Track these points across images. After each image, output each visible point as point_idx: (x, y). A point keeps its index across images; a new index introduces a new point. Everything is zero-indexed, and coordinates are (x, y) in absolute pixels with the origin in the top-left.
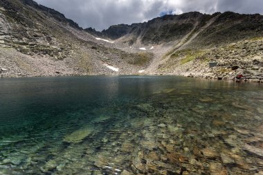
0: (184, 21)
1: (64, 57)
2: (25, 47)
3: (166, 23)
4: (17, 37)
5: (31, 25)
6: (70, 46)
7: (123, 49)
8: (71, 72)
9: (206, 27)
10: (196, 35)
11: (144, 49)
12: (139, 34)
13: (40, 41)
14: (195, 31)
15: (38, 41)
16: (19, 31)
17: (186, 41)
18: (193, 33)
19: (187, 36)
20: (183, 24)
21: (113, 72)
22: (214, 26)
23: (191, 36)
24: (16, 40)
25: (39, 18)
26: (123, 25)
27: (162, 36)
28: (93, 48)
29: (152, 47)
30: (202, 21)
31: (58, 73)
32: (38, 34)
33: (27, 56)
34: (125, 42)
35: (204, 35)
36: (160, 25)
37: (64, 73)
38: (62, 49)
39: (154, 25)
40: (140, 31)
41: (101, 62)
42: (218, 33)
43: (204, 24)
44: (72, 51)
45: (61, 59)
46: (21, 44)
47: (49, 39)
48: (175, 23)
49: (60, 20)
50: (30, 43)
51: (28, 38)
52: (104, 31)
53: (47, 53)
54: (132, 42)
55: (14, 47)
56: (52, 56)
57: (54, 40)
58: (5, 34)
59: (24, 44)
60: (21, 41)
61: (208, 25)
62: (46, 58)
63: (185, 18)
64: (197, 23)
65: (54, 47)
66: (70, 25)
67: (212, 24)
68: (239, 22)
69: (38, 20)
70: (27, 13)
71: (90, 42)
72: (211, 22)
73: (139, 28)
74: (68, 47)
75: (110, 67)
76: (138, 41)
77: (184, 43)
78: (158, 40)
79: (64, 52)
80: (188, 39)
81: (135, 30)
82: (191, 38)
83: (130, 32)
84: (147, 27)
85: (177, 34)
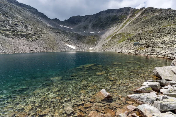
0: (121, 14)
1: (37, 39)
2: (8, 33)
3: (108, 15)
4: (2, 26)
5: (12, 17)
6: (41, 31)
7: (79, 33)
8: (41, 50)
9: (135, 17)
10: (128, 23)
11: (93, 33)
12: (90, 22)
13: (19, 28)
14: (128, 20)
15: (18, 28)
16: (4, 22)
17: (122, 27)
19: (122, 24)
20: (120, 16)
21: (71, 49)
22: (141, 17)
23: (125, 23)
24: (2, 28)
25: (19, 12)
26: (79, 16)
27: (105, 24)
28: (58, 32)
29: (99, 32)
31: (32, 50)
32: (18, 23)
33: (10, 39)
34: (80, 28)
35: (134, 23)
36: (104, 16)
37: (37, 51)
38: (35, 33)
39: (101, 16)
40: (91, 20)
41: (63, 43)
42: (143, 22)
44: (43, 35)
45: (35, 41)
47: (26, 27)
48: (115, 15)
49: (34, 13)
50: (12, 30)
51: (11, 26)
52: (66, 20)
53: (24, 36)
54: (85, 28)
56: (28, 39)
57: (30, 27)
59: (8, 30)
60: (5, 29)
61: (137, 16)
62: (23, 41)
63: (121, 11)
64: (129, 15)
65: (29, 32)
66: (42, 17)
68: (158, 14)
69: (18, 13)
70: (10, 9)
72: (139, 14)
73: (90, 18)
74: (40, 32)
75: (70, 46)
76: (90, 27)
77: (121, 28)
78: (104, 27)
79: (37, 35)
80: (123, 26)
81: (88, 19)
82: (126, 26)
83: (84, 21)
84: (96, 17)
85: (116, 23)
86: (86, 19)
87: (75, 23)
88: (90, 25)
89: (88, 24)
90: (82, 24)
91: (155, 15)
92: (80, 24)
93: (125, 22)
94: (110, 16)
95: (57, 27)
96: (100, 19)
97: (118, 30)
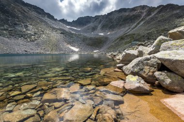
0: (134, 13)
1: (36, 40)
2: (5, 32)
3: (120, 14)
5: (13, 16)
6: (42, 31)
7: (86, 35)
8: (37, 51)
9: (151, 16)
10: (142, 23)
11: (102, 34)
12: (100, 23)
13: (18, 28)
14: (142, 20)
15: (16, 27)
17: (134, 28)
18: (141, 21)
19: (135, 24)
20: (133, 15)
21: (73, 51)
22: (157, 16)
23: (138, 24)
25: (22, 11)
26: (88, 17)
27: (117, 24)
28: (61, 33)
29: (109, 33)
30: (149, 12)
32: (17, 23)
33: (5, 38)
34: (89, 29)
35: (148, 22)
36: (116, 16)
37: (32, 52)
38: (35, 33)
39: (112, 17)
40: (101, 21)
41: (65, 44)
42: (159, 21)
43: (150, 14)
44: (44, 35)
45: (33, 41)
46: (2, 30)
47: (26, 26)
48: (127, 14)
49: (40, 14)
50: (10, 29)
51: (9, 25)
52: (74, 21)
53: (22, 36)
54: (94, 29)
56: (26, 38)
57: (30, 27)
59: (5, 30)
60: (2, 28)
61: (153, 15)
62: (20, 41)
63: (135, 10)
64: (144, 14)
65: (29, 32)
66: (48, 17)
68: (178, 11)
69: (21, 13)
71: (60, 29)
72: (155, 13)
73: (100, 18)
74: (41, 33)
75: (72, 48)
76: (99, 28)
78: (114, 28)
79: (36, 36)
80: (136, 26)
81: (98, 20)
82: (139, 26)
83: (93, 22)
84: (106, 18)
85: (128, 23)
86: (96, 20)
87: (84, 24)
88: (100, 26)
89: (97, 25)
90: (91, 25)
91: (175, 12)
92: (89, 25)
93: (138, 22)
94: (121, 16)
95: (63, 28)
96: (111, 19)
97: (129, 30)
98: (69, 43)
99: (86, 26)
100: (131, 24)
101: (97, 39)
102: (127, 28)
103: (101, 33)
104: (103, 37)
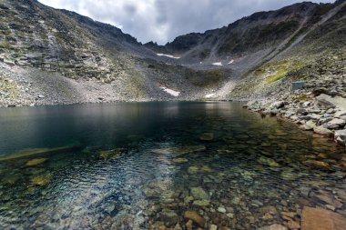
0: (284, 19)
1: (113, 80)
2: (70, 70)
3: (254, 24)
4: (63, 60)
5: (80, 45)
6: (122, 66)
7: (189, 66)
8: (117, 98)
9: (320, 23)
10: (301, 38)
11: (219, 64)
12: (214, 43)
13: (88, 63)
14: (301, 32)
15: (85, 62)
16: (66, 53)
17: (284, 49)
18: (298, 35)
19: (286, 41)
20: (282, 23)
21: (170, 96)
22: (334, 21)
23: (293, 39)
24: (62, 63)
25: (91, 36)
26: (193, 34)
27: (247, 44)
28: (150, 66)
29: (232, 61)
30: (315, 15)
31: (101, 99)
32: (86, 55)
33: (71, 80)
34: (194, 56)
36: (244, 29)
37: (108, 99)
38: (111, 70)
39: (237, 30)
40: (216, 39)
41: (157, 84)
42: (340, 32)
43: (319, 19)
44: (123, 72)
45: (109, 82)
46: (67, 67)
47: (98, 59)
48: (268, 23)
49: (116, 36)
50: (77, 66)
51: (75, 60)
52: (168, 44)
53: (93, 76)
54: (204, 55)
55: (59, 70)
56: (99, 79)
57: (104, 60)
58: (52, 57)
59: (71, 67)
60: (67, 64)
61: (325, 19)
62: (92, 82)
63: (285, 14)
64: (305, 20)
65: (102, 68)
66: (127, 41)
67: (333, 18)
70: (79, 32)
71: (147, 60)
72: (330, 15)
73: (214, 35)
74: (120, 68)
75: (169, 91)
76: (212, 53)
77: (280, 51)
78: (242, 51)
79: (113, 73)
80: (287, 45)
81: (210, 38)
82: (293, 44)
83: (203, 43)
84: (226, 33)
85: (271, 39)
86: (207, 38)
87: (185, 48)
88: (214, 48)
89: (209, 47)
90: (199, 48)
92: (195, 49)
93: (292, 36)
94: (257, 28)
95: (151, 57)
96: (236, 34)
97: (273, 54)
98: (163, 83)
99: (189, 52)
100: (277, 41)
101: (210, 73)
102: (269, 50)
103: (217, 61)
104: (221, 69)
